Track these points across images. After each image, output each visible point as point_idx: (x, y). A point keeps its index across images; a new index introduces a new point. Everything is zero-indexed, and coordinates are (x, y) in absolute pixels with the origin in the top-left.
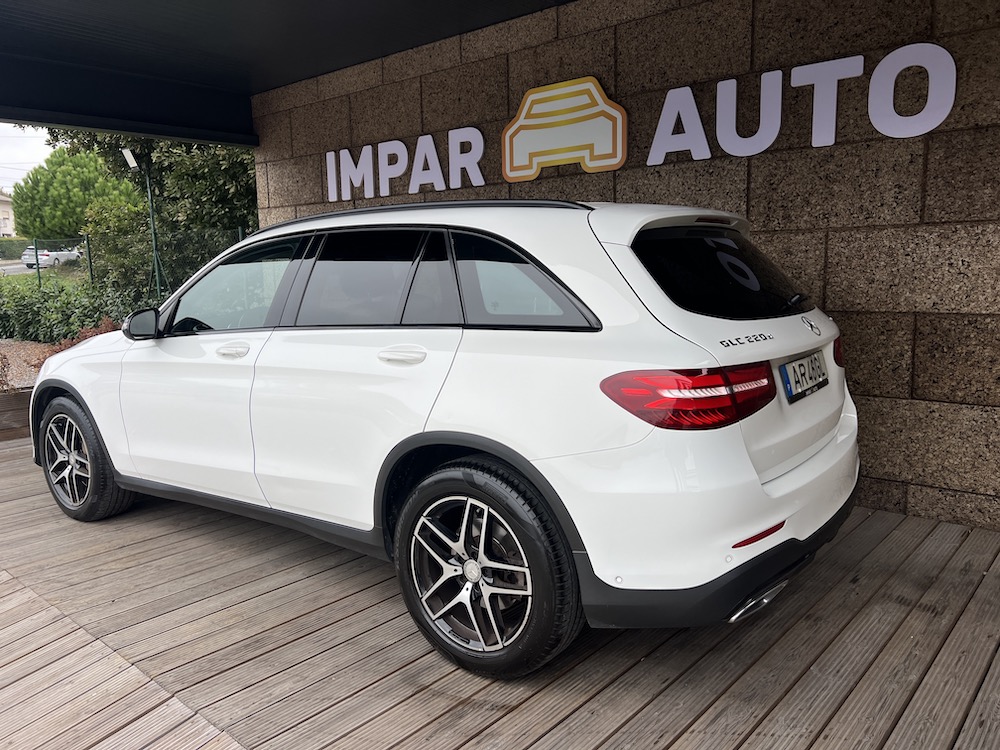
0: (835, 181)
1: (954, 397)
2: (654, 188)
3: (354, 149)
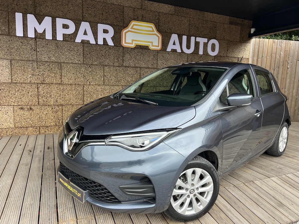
2: (167, 57)
3: (37, 16)
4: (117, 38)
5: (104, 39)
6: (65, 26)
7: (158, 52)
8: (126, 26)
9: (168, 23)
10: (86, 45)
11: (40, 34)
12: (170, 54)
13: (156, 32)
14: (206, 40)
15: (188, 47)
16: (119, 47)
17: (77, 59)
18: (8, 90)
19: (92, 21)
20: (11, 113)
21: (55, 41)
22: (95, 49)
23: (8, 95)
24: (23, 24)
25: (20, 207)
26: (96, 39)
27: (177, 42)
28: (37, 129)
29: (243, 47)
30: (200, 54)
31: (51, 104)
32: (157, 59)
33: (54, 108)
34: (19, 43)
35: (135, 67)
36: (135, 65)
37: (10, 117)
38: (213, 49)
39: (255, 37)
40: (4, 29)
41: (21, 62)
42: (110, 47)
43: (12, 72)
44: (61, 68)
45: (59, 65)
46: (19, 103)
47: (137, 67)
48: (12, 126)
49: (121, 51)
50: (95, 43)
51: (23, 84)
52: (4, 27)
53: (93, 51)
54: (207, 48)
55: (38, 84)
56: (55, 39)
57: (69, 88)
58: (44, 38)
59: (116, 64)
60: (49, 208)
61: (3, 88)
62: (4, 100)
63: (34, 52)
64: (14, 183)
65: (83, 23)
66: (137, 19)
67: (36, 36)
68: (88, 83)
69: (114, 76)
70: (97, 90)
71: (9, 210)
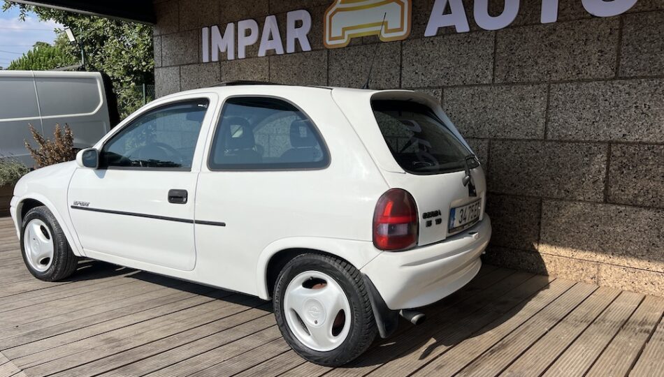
0: (556, 48)
1: (636, 201)
2: (429, 52)
3: (220, 26)
4: (316, 35)
5: (297, 41)
6: (248, 33)
7: (402, 43)
10: (272, 58)
11: (223, 53)
12: (435, 42)
16: (321, 52)
19: (279, 11)
21: (237, 60)
22: (284, 63)
26: (284, 42)
27: (457, 4)
32: (399, 63)
42: (305, 55)
49: (325, 59)
50: (284, 53)
52: (195, 53)
56: (237, 57)
58: (227, 59)
65: (267, 19)
67: (219, 57)
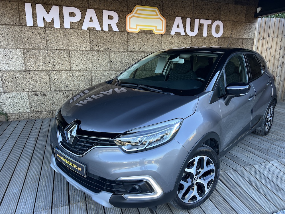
2: (171, 40)
3: (45, 5)
4: (121, 24)
5: (109, 25)
6: (72, 14)
7: (162, 35)
8: (130, 11)
9: (171, 6)
10: (92, 32)
11: (49, 23)
12: (174, 37)
13: (159, 16)
14: (210, 22)
15: (192, 30)
16: (124, 33)
17: (84, 46)
18: (22, 77)
19: (97, 8)
20: (26, 99)
21: (63, 29)
22: (100, 35)
23: (23, 83)
24: (33, 14)
25: (36, 189)
26: (101, 25)
27: (181, 25)
28: (50, 113)
29: (248, 27)
30: (203, 36)
31: (62, 89)
32: (161, 43)
33: (65, 93)
34: (29, 33)
35: (140, 52)
36: (139, 50)
37: (26, 103)
38: (217, 31)
39: (261, 16)
40: (15, 19)
41: (32, 50)
42: (115, 33)
43: (25, 60)
44: (70, 55)
45: (67, 52)
46: (33, 90)
47: (141, 52)
48: (28, 110)
49: (126, 37)
50: (101, 30)
51: (35, 72)
52: (15, 18)
53: (99, 37)
54: (211, 30)
55: (49, 71)
56: (63, 27)
57: (78, 74)
58: (53, 27)
59: (121, 50)
60: (62, 189)
61: (18, 76)
62: (20, 87)
63: (44, 41)
64: (31, 166)
65: (88, 10)
66: (141, 4)
67: (45, 25)
68: (95, 68)
69: (120, 61)
70: (104, 75)
71: (27, 191)
